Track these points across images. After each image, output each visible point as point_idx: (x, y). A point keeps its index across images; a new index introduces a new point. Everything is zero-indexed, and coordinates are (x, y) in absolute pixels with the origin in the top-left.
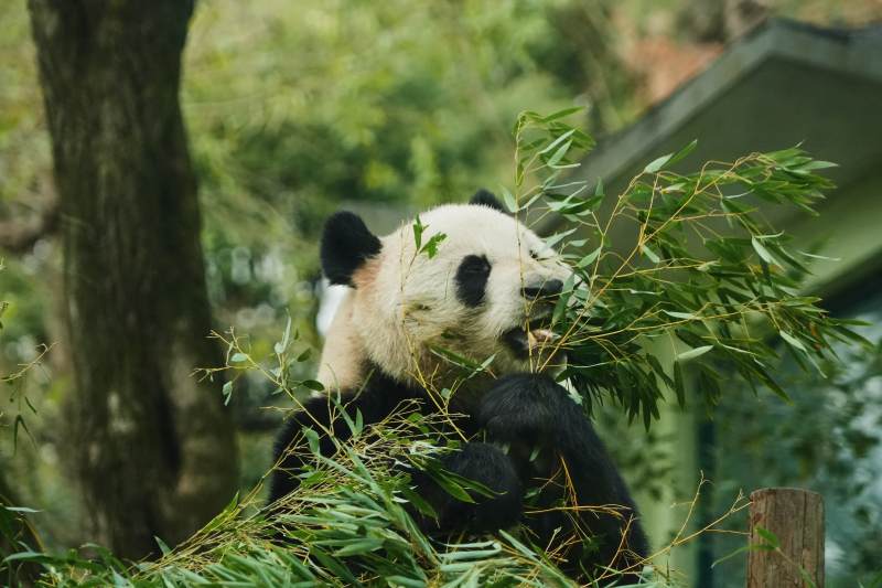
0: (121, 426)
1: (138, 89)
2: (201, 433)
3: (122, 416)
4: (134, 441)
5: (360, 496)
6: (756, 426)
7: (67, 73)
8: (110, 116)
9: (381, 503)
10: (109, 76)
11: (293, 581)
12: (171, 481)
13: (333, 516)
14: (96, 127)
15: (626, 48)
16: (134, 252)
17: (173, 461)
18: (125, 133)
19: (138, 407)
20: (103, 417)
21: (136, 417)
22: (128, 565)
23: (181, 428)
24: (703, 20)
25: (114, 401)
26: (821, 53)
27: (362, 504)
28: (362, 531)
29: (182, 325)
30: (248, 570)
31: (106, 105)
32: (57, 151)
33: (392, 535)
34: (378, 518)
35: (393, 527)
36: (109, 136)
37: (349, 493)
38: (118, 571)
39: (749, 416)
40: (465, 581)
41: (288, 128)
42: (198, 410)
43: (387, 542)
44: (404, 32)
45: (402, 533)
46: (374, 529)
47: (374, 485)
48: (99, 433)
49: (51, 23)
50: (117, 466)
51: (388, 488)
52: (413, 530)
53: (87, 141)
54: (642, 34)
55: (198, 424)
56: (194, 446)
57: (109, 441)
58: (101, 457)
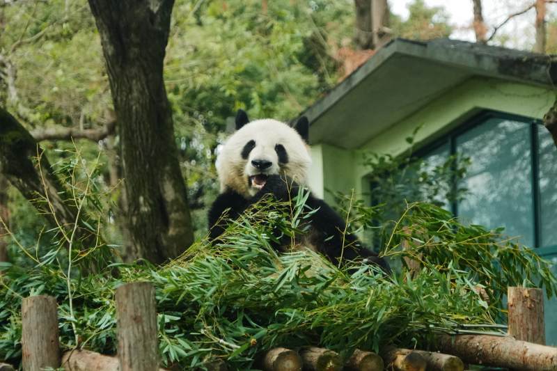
0: (144, 209)
1: (146, 75)
2: (176, 211)
3: (145, 206)
4: (150, 215)
5: (248, 235)
6: (396, 200)
7: (118, 70)
8: (136, 86)
9: (257, 238)
10: (134, 70)
11: (223, 271)
12: (166, 231)
13: (237, 244)
14: (130, 91)
15: (333, 52)
16: (147, 140)
17: (166, 222)
18: (142, 93)
19: (151, 202)
20: (137, 206)
21: (150, 205)
22: (156, 266)
23: (168, 209)
24: (364, 40)
25: (141, 199)
26: (416, 51)
27: (249, 239)
28: (250, 249)
29: (168, 168)
30: (205, 267)
31: (134, 82)
32: (115, 101)
33: (262, 251)
34: (255, 244)
35: (262, 247)
36: (135, 94)
37: (243, 234)
38: (153, 269)
39: (393, 196)
40: (292, 267)
41: (202, 89)
42: (175, 201)
43: (260, 253)
44: (247, 49)
45: (266, 250)
46: (254, 248)
47: (253, 231)
48: (136, 212)
49: (111, 50)
50: (144, 225)
51: (260, 233)
52: (270, 248)
53: (127, 97)
54: (340, 46)
55: (175, 208)
56: (174, 216)
57: (140, 215)
58: (137, 222)
